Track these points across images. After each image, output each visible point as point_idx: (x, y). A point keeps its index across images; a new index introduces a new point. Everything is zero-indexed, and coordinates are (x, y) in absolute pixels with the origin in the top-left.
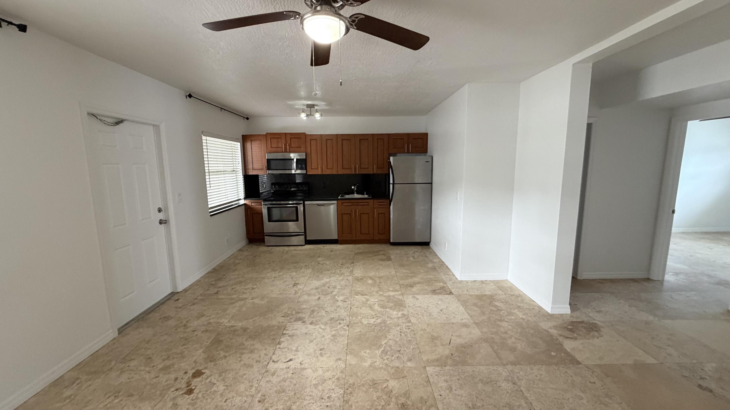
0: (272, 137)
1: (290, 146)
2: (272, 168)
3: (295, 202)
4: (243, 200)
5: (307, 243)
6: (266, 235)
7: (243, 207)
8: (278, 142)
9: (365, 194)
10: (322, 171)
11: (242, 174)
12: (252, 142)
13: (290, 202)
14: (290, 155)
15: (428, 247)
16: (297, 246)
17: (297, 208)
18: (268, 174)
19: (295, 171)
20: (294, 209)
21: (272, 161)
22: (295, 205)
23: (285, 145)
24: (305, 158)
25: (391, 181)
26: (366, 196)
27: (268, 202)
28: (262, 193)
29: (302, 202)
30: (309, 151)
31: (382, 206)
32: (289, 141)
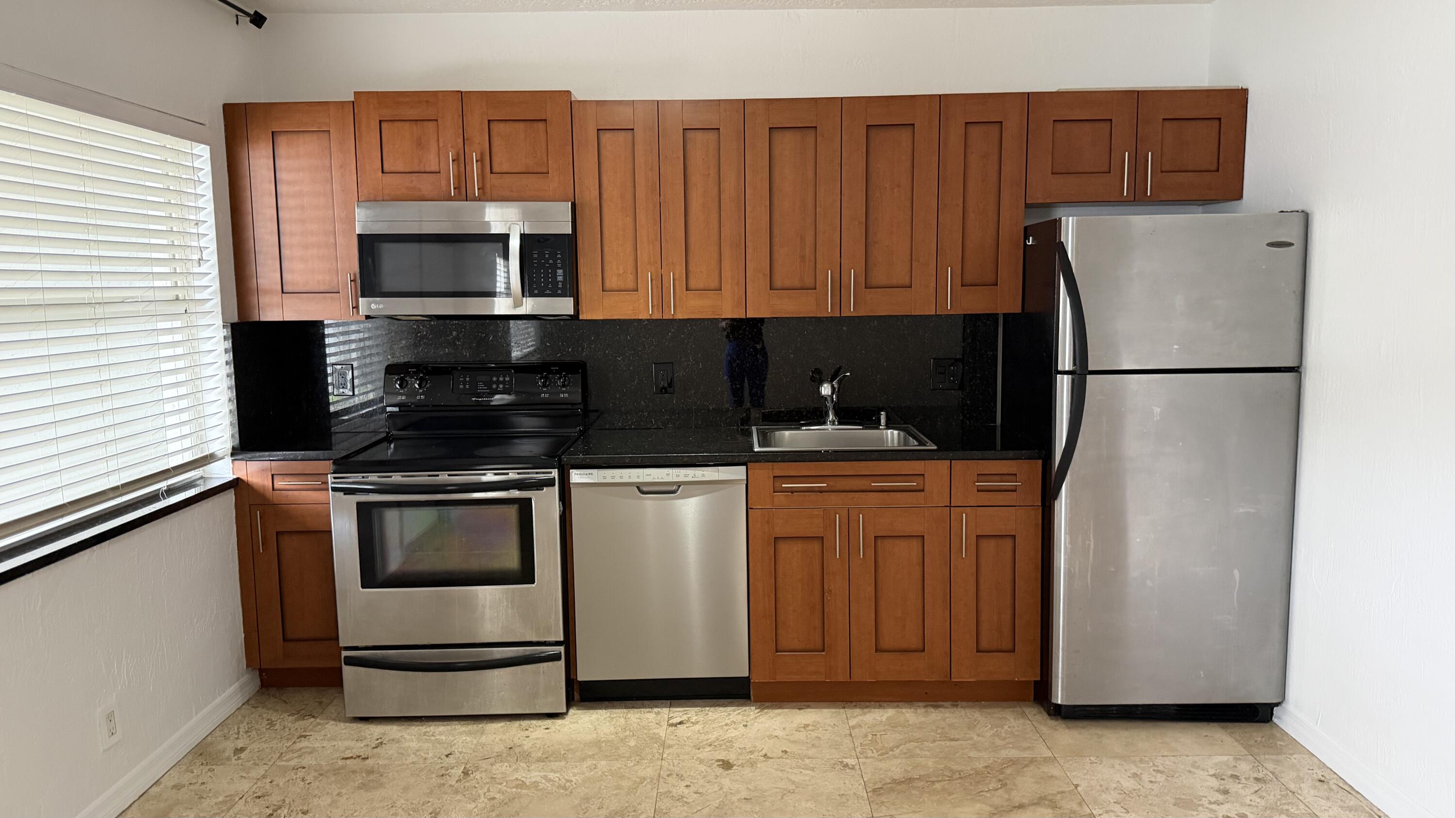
0: (387, 113)
1: (488, 160)
2: (388, 284)
3: (513, 475)
4: (229, 459)
5: (577, 696)
6: (350, 661)
7: (230, 497)
8: (420, 144)
9: (883, 421)
10: (662, 303)
11: (218, 321)
12: (281, 140)
13: (490, 477)
14: (483, 214)
15: (1265, 727)
16: (525, 723)
17: (525, 506)
18: (368, 317)
19: (517, 305)
20: (512, 512)
21: (386, 247)
22: (515, 494)
23: (461, 160)
24: (568, 230)
25: (1065, 359)
26: (892, 437)
27: (358, 477)
28: (338, 414)
29: (555, 473)
30: (589, 194)
31: (999, 499)
32: (479, 138)
